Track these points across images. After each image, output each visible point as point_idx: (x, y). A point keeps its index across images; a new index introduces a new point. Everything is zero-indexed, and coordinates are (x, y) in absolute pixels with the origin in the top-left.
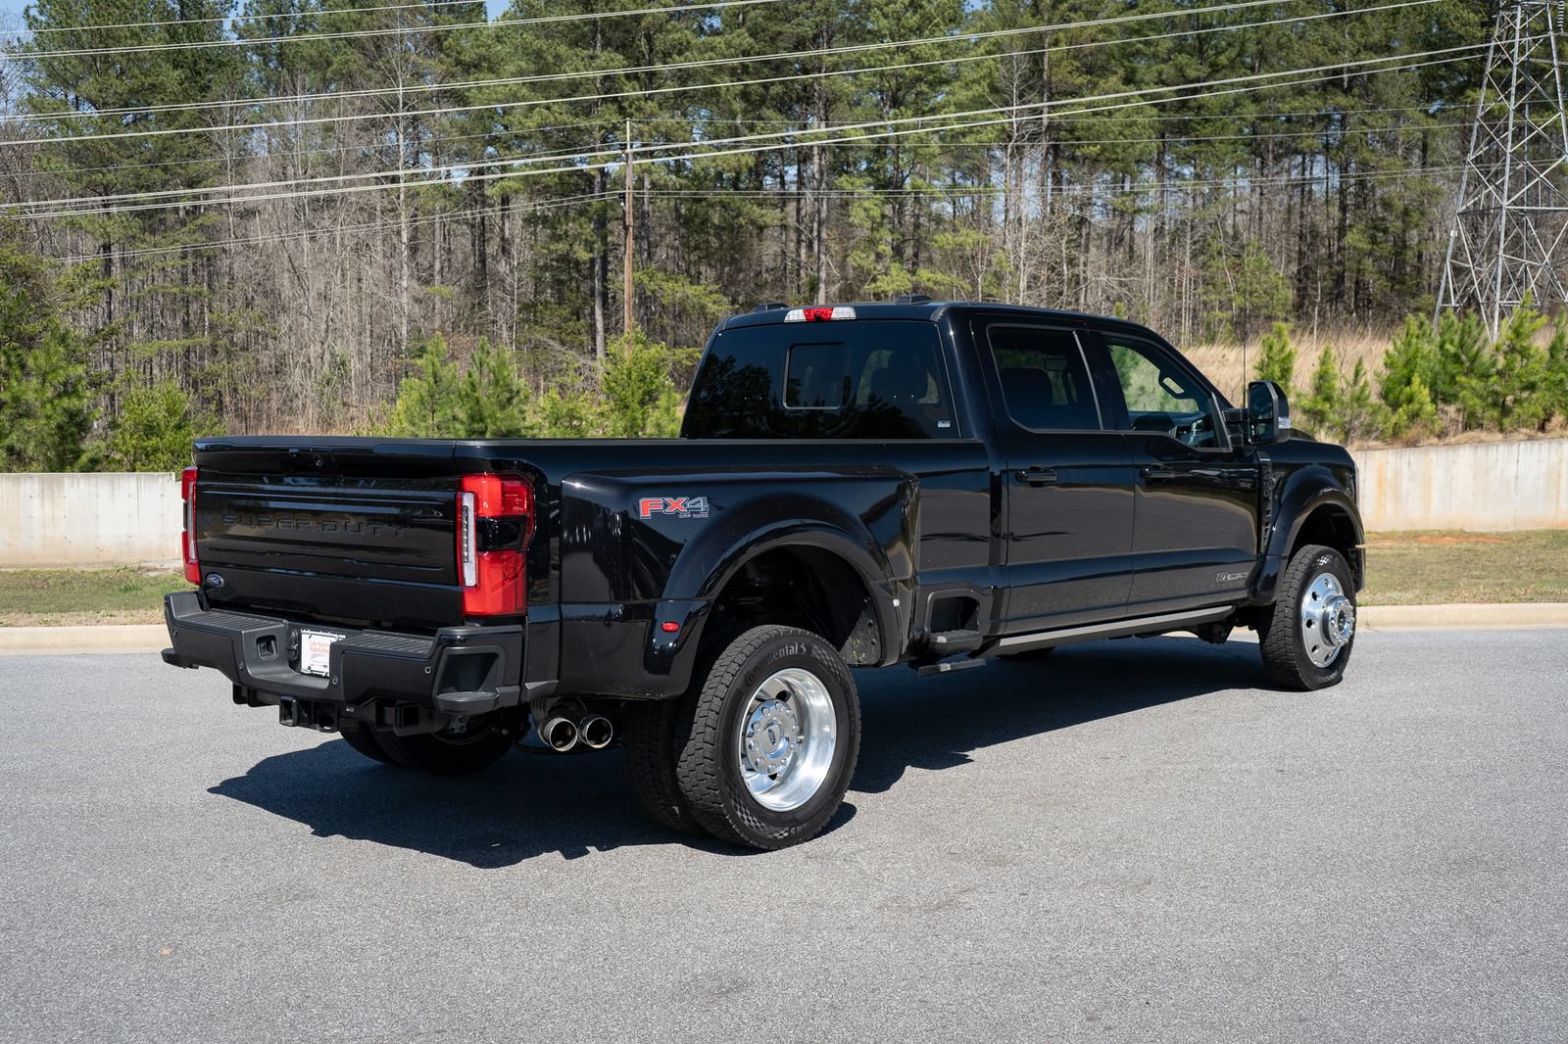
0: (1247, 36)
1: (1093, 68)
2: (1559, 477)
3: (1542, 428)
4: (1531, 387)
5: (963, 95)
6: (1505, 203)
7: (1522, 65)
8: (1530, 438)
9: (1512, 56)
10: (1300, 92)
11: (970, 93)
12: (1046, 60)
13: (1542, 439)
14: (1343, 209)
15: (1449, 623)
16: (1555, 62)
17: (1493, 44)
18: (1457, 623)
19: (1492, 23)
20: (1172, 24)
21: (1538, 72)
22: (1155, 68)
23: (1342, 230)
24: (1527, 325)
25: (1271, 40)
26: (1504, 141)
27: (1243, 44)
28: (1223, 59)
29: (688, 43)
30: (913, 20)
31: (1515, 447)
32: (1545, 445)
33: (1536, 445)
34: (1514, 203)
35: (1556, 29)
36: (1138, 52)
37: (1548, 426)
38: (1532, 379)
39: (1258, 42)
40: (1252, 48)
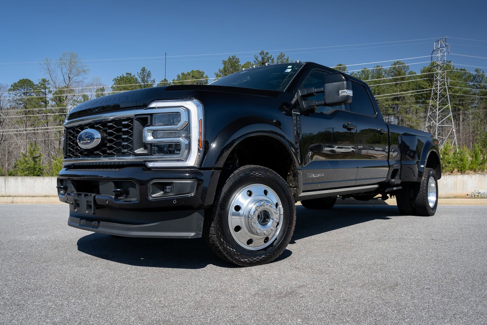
0: (376, 89)
2: (457, 184)
3: (452, 172)
4: (449, 163)
6: (437, 125)
7: (440, 94)
8: (449, 174)
9: (437, 91)
10: (387, 100)
13: (452, 175)
16: (448, 93)
17: (433, 89)
19: (432, 85)
21: (444, 96)
24: (448, 148)
25: (381, 90)
26: (436, 110)
27: (375, 90)
31: (446, 177)
32: (453, 176)
33: (451, 176)
34: (439, 124)
35: (448, 85)
37: (453, 172)
38: (449, 161)
39: (378, 90)
40: (377, 91)
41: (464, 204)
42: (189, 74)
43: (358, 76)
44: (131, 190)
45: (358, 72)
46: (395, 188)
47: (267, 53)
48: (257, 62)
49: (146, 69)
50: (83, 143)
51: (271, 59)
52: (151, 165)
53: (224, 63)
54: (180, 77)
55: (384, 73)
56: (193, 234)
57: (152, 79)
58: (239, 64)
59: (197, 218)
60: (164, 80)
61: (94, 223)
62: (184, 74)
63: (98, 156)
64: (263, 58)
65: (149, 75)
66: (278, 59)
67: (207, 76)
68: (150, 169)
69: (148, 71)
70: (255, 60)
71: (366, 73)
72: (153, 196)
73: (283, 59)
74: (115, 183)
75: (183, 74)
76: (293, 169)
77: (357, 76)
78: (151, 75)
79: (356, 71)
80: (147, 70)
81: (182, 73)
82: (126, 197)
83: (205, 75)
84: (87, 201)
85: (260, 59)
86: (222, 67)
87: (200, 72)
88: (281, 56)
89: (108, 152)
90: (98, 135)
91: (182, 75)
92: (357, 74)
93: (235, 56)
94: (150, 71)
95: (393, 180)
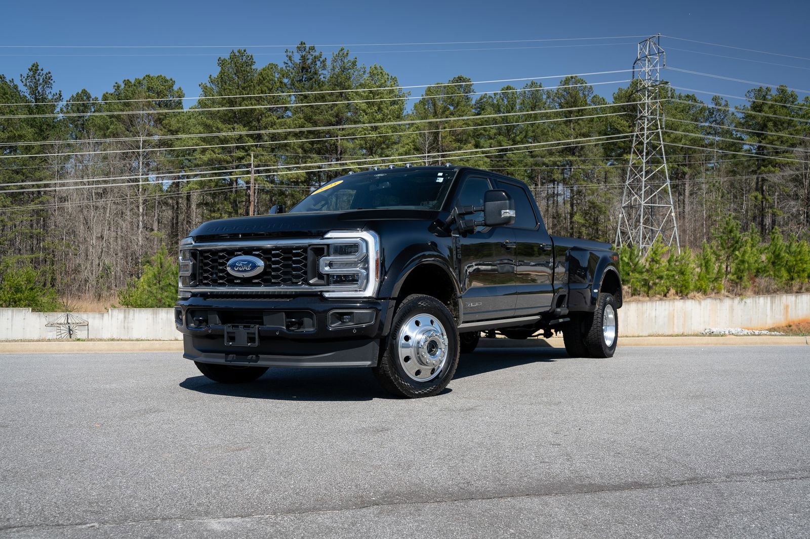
0: (529, 129)
1: (461, 140)
2: (674, 317)
3: (665, 296)
4: (661, 278)
5: (401, 150)
6: (643, 203)
7: (647, 143)
8: (661, 300)
9: (643, 139)
10: (551, 153)
11: (404, 149)
12: (440, 136)
13: (666, 300)
14: (572, 205)
15: (652, 345)
16: (662, 143)
17: (635, 134)
18: (655, 345)
19: (634, 125)
20: (495, 121)
21: (654, 147)
22: (488, 142)
23: (572, 215)
24: (660, 249)
25: (539, 131)
26: (641, 176)
27: (527, 132)
28: (518, 138)
29: (275, 122)
30: (379, 116)
31: (654, 303)
32: (667, 303)
33: (663, 303)
34: (646, 203)
35: (662, 128)
36: (481, 134)
37: (668, 295)
38: (661, 274)
39: (533, 131)
40: (530, 134)
41: (659, 345)
42: (139, 83)
43: (495, 102)
44: (306, 320)
45: (495, 94)
46: (561, 320)
47: (313, 48)
48: (290, 64)
49: (40, 68)
50: (238, 271)
51: (321, 60)
52: (327, 295)
53: (222, 63)
54: (120, 88)
55: (545, 97)
56: (369, 363)
57: (55, 90)
58: (253, 67)
59: (373, 347)
60: (82, 92)
61: (251, 356)
62: (130, 82)
63: (258, 284)
64: (304, 58)
65: (48, 80)
66: (335, 61)
67: (180, 89)
68: (327, 299)
69: (45, 73)
70: (286, 60)
71: (510, 96)
72: (332, 326)
73: (346, 61)
74: (286, 313)
75: (127, 83)
76: (454, 297)
77: (493, 101)
78: (52, 82)
79: (490, 93)
80: (42, 70)
81: (125, 81)
82: (298, 328)
83: (175, 88)
84: (248, 333)
85: (297, 58)
86: (216, 72)
87: (166, 81)
88: (342, 55)
89: (273, 281)
90: (261, 263)
91: (125, 84)
92: (493, 97)
93: (245, 51)
94: (50, 73)
95: (559, 310)
